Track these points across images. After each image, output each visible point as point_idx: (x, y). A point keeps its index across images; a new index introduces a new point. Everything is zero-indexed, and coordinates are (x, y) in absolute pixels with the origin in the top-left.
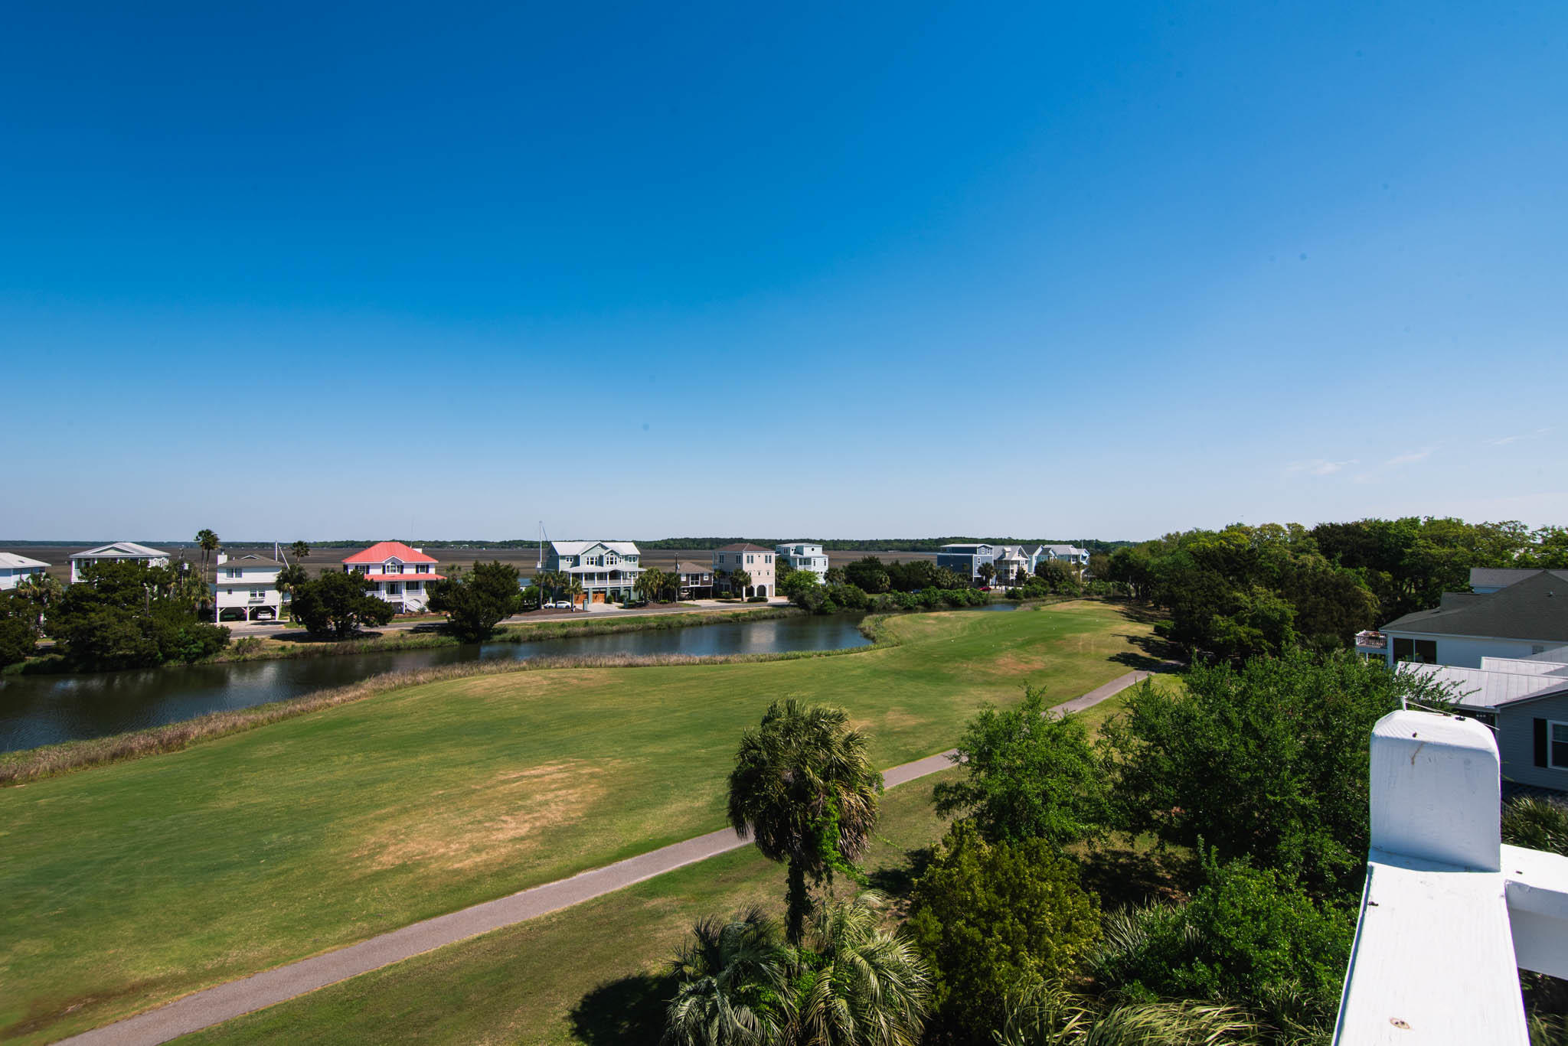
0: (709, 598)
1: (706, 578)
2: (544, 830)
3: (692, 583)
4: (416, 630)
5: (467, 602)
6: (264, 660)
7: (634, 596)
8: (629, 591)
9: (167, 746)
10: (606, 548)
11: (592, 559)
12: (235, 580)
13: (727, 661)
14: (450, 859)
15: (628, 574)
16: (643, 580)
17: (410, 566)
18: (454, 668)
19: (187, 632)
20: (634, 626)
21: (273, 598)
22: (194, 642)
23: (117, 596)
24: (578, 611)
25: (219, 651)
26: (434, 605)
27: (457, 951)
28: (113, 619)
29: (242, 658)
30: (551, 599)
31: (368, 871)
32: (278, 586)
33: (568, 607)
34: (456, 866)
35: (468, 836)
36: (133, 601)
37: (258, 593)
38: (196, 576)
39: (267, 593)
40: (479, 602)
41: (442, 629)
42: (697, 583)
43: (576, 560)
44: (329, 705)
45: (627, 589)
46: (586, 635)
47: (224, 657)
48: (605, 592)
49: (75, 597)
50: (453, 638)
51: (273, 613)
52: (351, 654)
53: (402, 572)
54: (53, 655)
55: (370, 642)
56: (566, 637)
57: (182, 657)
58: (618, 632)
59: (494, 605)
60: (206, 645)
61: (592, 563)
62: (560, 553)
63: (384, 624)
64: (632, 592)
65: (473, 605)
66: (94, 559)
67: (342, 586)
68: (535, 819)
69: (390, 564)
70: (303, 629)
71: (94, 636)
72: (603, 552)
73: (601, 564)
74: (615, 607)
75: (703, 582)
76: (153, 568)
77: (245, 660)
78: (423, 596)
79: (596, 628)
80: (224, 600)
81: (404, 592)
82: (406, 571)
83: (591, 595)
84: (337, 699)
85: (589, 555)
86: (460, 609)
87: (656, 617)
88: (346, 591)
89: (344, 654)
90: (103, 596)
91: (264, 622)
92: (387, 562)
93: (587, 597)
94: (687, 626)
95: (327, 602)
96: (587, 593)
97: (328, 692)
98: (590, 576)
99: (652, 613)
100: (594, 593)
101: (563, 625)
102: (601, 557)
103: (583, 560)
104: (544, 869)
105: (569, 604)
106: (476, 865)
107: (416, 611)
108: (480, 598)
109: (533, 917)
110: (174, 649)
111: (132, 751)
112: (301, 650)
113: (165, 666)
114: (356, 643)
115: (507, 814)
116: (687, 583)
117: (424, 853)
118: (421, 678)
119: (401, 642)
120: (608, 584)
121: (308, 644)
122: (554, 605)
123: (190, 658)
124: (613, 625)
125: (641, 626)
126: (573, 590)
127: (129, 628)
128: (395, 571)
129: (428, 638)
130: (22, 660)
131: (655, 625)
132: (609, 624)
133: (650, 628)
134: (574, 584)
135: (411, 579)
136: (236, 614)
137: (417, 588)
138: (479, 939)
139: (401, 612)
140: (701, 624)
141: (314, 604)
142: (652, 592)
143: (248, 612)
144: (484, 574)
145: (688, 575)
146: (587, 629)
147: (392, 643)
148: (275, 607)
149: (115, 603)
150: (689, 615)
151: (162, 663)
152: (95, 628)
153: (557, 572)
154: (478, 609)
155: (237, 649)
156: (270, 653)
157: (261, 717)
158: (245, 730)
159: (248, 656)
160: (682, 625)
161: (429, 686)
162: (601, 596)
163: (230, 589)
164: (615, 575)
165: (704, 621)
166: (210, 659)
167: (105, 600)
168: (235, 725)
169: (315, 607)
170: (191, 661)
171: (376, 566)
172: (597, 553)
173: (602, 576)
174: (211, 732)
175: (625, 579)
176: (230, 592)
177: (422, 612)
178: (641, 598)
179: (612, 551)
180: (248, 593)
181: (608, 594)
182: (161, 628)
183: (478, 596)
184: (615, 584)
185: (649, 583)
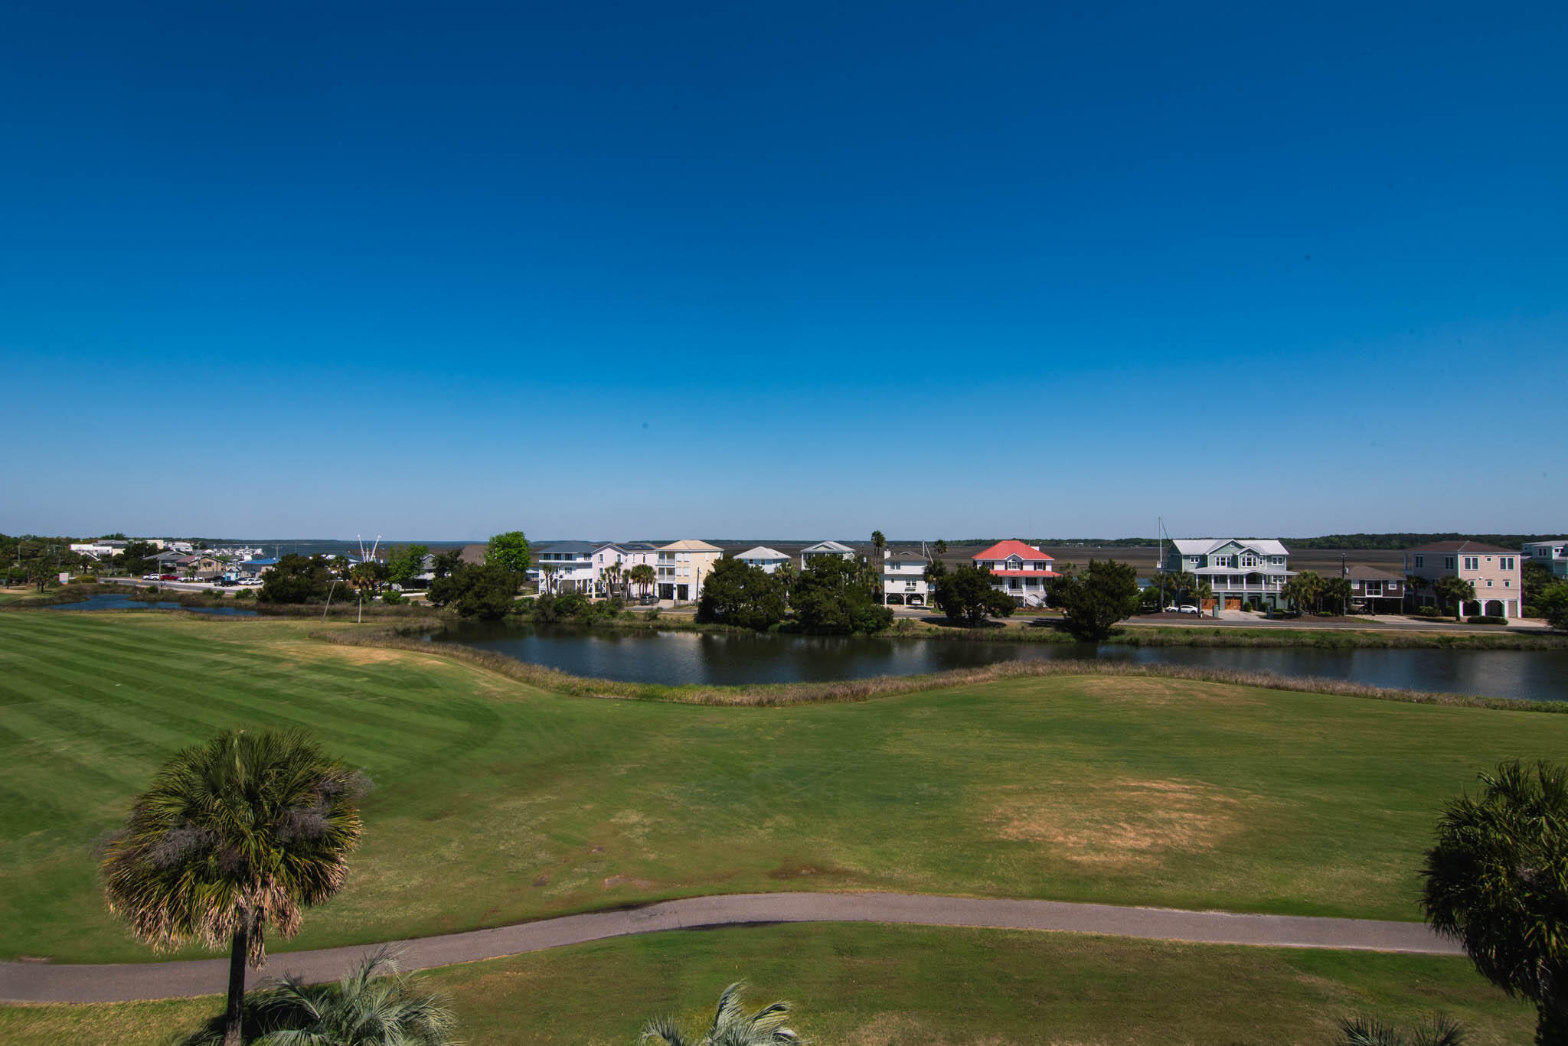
0: (1399, 613)
1: (1393, 587)
2: (1167, 851)
3: (1370, 593)
4: (1035, 624)
5: (1082, 600)
6: (917, 638)
7: (1281, 605)
8: (1275, 598)
9: (857, 696)
10: (1241, 547)
11: (1223, 559)
12: (896, 572)
13: (1430, 700)
14: (1068, 849)
15: (1272, 578)
16: (1294, 586)
17: (1028, 563)
18: (1071, 665)
19: (866, 611)
20: (1282, 640)
21: (922, 588)
22: (871, 619)
23: (826, 580)
24: (1207, 617)
25: (886, 627)
26: (1051, 601)
27: (1077, 941)
28: (824, 598)
29: (902, 634)
30: (1173, 602)
31: (997, 837)
32: (925, 577)
33: (1193, 612)
34: (1075, 858)
35: (1086, 833)
36: (835, 585)
37: (911, 582)
38: (871, 567)
39: (918, 582)
40: (1095, 601)
41: (1059, 625)
42: (1377, 593)
43: (1203, 560)
44: (964, 683)
45: (1272, 596)
46: (1215, 646)
47: (890, 632)
48: (1241, 599)
49: (804, 580)
50: (1069, 634)
51: (922, 601)
52: (981, 640)
53: (1022, 569)
54: (793, 620)
55: (996, 631)
56: (1191, 644)
57: (864, 629)
58: (1260, 646)
59: (1110, 604)
60: (878, 622)
61: (1223, 564)
62: (1184, 552)
63: (1007, 615)
64: (1278, 601)
65: (1089, 603)
66: (813, 554)
67: (972, 579)
68: (1158, 835)
69: (1011, 561)
70: (943, 615)
71: (814, 609)
72: (1238, 552)
73: (1236, 566)
74: (1254, 616)
75: (1386, 592)
76: (845, 561)
77: (904, 637)
78: (1041, 591)
79: (1230, 639)
80: (890, 587)
81: (1024, 587)
82: (1026, 568)
83: (1222, 601)
84: (970, 678)
85: (1220, 555)
86: (1076, 607)
87: (1313, 633)
88: (976, 584)
89: (976, 640)
90: (818, 580)
91: (916, 607)
92: (1009, 559)
93: (1218, 603)
94: (1362, 647)
95: (962, 592)
96: (1217, 598)
97: (963, 671)
98: (1221, 579)
99: (1308, 627)
100: (1226, 598)
101: (1188, 632)
102: (1235, 558)
103: (1212, 560)
104: (1167, 891)
105: (1196, 609)
106: (1094, 864)
107: (1035, 606)
108: (1096, 597)
109: (1155, 938)
110: (859, 623)
112: (942, 633)
113: (854, 635)
114: (985, 631)
115: (1126, 821)
116: (1361, 592)
117: (1044, 836)
118: (1040, 670)
119: (1022, 633)
120: (1245, 589)
121: (948, 628)
122: (1177, 609)
123: (869, 631)
124: (1252, 637)
125: (1291, 641)
126: (1199, 593)
127: (831, 605)
128: (1015, 567)
129: (1046, 632)
130: (778, 622)
131: (1312, 642)
132: (1246, 635)
133: (1304, 645)
134: (1200, 586)
135: (1029, 575)
136: (896, 599)
137: (1036, 584)
138: (1098, 938)
139: (1021, 605)
140: (1385, 646)
141: (951, 594)
142: (1308, 601)
143: (905, 597)
144: (1099, 572)
145: (1362, 583)
146: (1217, 639)
147: (1015, 634)
148: (923, 595)
149: (824, 585)
150: (1364, 633)
151: (852, 633)
152: (815, 603)
153: (1180, 573)
154: (1094, 608)
155: (898, 627)
156: (921, 633)
158: (904, 693)
159: (906, 633)
160: (1353, 646)
161: (1047, 678)
162: (1236, 602)
163: (893, 578)
164: (1253, 578)
165: (1391, 643)
166: (881, 633)
167: (819, 583)
168: (897, 688)
169: (952, 597)
170: (869, 633)
171: (1000, 563)
172: (1228, 554)
173: (1236, 579)
174: (883, 690)
175: (1268, 583)
176: (893, 581)
177: (1040, 606)
178: (1290, 608)
179: (1249, 550)
180: (905, 582)
181: (1246, 600)
182: (851, 606)
183: (1094, 595)
184: (1254, 589)
185: (1303, 590)
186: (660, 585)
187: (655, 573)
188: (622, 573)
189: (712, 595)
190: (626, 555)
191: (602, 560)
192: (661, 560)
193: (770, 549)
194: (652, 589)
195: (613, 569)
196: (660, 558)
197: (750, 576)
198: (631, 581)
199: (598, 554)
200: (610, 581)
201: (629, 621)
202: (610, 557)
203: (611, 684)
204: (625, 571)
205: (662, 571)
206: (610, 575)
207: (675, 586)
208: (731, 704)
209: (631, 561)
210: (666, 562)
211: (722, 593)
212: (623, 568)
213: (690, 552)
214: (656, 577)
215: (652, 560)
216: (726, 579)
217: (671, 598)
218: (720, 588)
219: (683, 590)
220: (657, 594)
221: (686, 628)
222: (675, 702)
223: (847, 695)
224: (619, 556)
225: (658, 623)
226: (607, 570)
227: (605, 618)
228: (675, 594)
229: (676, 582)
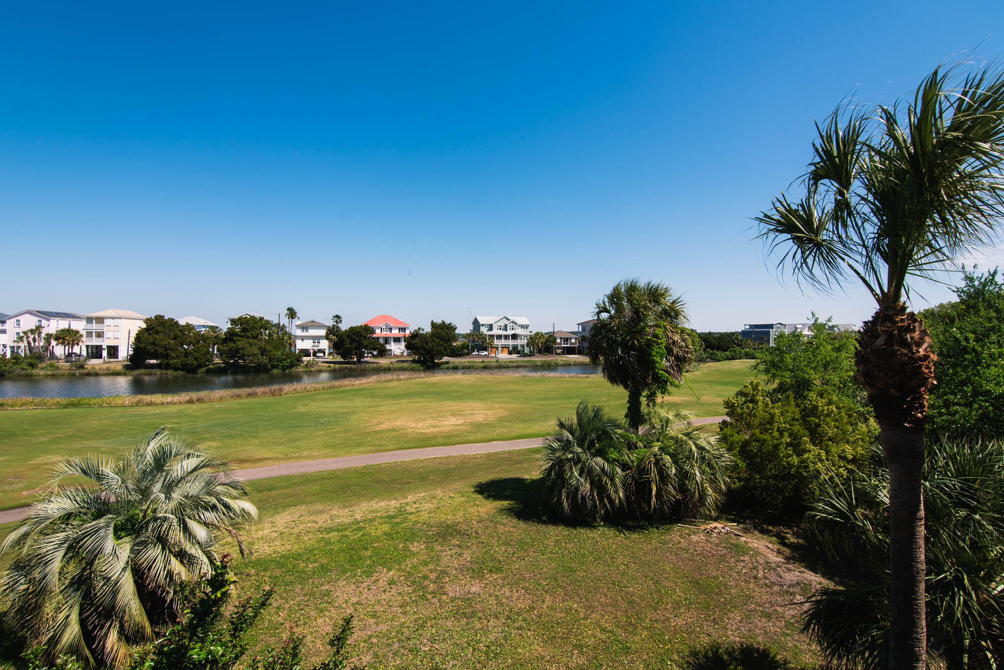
0: (575, 354)
1: (573, 341)
2: (472, 423)
3: (564, 344)
4: (399, 362)
5: (427, 343)
6: (321, 370)
7: (526, 350)
8: (524, 347)
9: (273, 394)
10: (509, 320)
11: (500, 326)
12: (305, 334)
13: (587, 377)
14: (418, 429)
15: (523, 337)
16: (532, 340)
17: (395, 328)
18: (420, 374)
19: (282, 355)
20: (527, 364)
21: (324, 344)
22: (286, 360)
23: (249, 334)
24: (492, 357)
25: (297, 366)
26: (409, 349)
27: (423, 461)
28: (248, 345)
29: (309, 370)
30: (476, 351)
32: (327, 338)
33: (486, 355)
34: (422, 431)
35: (428, 422)
36: (256, 337)
37: (316, 341)
38: (286, 331)
39: (321, 341)
40: (434, 344)
41: (414, 361)
42: (567, 344)
43: (491, 327)
44: (353, 385)
45: (523, 346)
46: (496, 366)
47: (300, 369)
48: (508, 348)
49: (229, 334)
50: (418, 364)
51: (324, 353)
53: (391, 332)
54: (220, 364)
55: (375, 366)
56: (485, 368)
57: (280, 367)
58: (517, 366)
59: (442, 346)
60: (291, 361)
61: (500, 329)
62: (481, 322)
63: (382, 358)
65: (431, 346)
67: (359, 332)
68: (467, 419)
69: (384, 327)
70: (339, 359)
71: (239, 353)
72: (507, 322)
73: (506, 330)
74: (514, 356)
75: (571, 343)
77: (311, 371)
78: (403, 345)
79: (502, 364)
80: (300, 345)
81: (392, 343)
82: (393, 331)
83: (500, 349)
84: (357, 382)
85: (499, 324)
86: (423, 348)
87: (540, 361)
88: (361, 336)
90: (242, 334)
91: (320, 357)
93: (498, 350)
94: (561, 366)
95: (353, 341)
96: (497, 347)
97: (352, 379)
98: (499, 337)
99: (538, 359)
100: (502, 347)
101: (483, 363)
102: (506, 325)
103: (495, 327)
104: (472, 437)
105: (486, 353)
106: (433, 433)
107: (399, 353)
108: (434, 342)
109: (466, 454)
110: (276, 363)
111: (257, 394)
113: (272, 372)
114: (367, 366)
115: (450, 416)
116: (560, 344)
117: (404, 426)
118: (402, 377)
119: (391, 366)
120: (510, 342)
122: (477, 353)
123: (284, 368)
124: (513, 363)
125: (531, 364)
126: (489, 345)
127: (256, 351)
128: (387, 331)
129: (405, 365)
130: (207, 367)
131: (540, 364)
132: (511, 363)
133: (537, 364)
134: (489, 340)
135: (396, 336)
136: (306, 353)
137: (400, 341)
138: (435, 458)
139: (391, 355)
140: (570, 365)
141: (344, 344)
142: (538, 347)
143: (312, 351)
144: (436, 328)
145: (561, 338)
146: (497, 364)
147: (386, 366)
148: (325, 349)
149: (248, 337)
150: (561, 360)
151: (271, 370)
152: (239, 349)
153: (479, 332)
154: (433, 347)
155: (306, 365)
156: (324, 368)
157: (318, 386)
158: (311, 391)
159: (312, 369)
160: (558, 364)
161: (406, 381)
162: (506, 350)
163: (303, 338)
164: (514, 337)
165: (572, 363)
166: (293, 370)
167: (244, 336)
168: (306, 388)
170: (284, 370)
171: (378, 328)
172: (503, 323)
173: (506, 337)
174: (295, 390)
175: (521, 339)
176: (303, 340)
177: (402, 353)
178: (531, 352)
179: (513, 322)
180: (312, 341)
181: (511, 349)
182: (270, 351)
183: (433, 340)
184: (514, 342)
185: (536, 341)
186: (87, 347)
187: (81, 336)
188: (43, 335)
189: (143, 345)
190: (49, 320)
191: (19, 325)
192: (89, 325)
193: (201, 319)
194: (80, 349)
195: (32, 331)
196: (87, 323)
197: (181, 331)
198: (54, 343)
199: (15, 319)
200: (29, 343)
201: (51, 371)
202: (29, 322)
203: (30, 399)
204: (47, 335)
205: (89, 334)
206: (28, 337)
207: (104, 347)
208: (162, 404)
209: (53, 326)
210: (94, 326)
211: (153, 344)
212: (44, 332)
213: (120, 318)
214: (84, 339)
215: (79, 326)
216: (157, 333)
217: (100, 357)
218: (151, 340)
219: (113, 351)
220: (84, 353)
221: (117, 374)
222: (104, 406)
223: (266, 393)
224: (40, 321)
225: (86, 371)
226: (25, 333)
227: (23, 369)
228: (105, 353)
229: (105, 343)
